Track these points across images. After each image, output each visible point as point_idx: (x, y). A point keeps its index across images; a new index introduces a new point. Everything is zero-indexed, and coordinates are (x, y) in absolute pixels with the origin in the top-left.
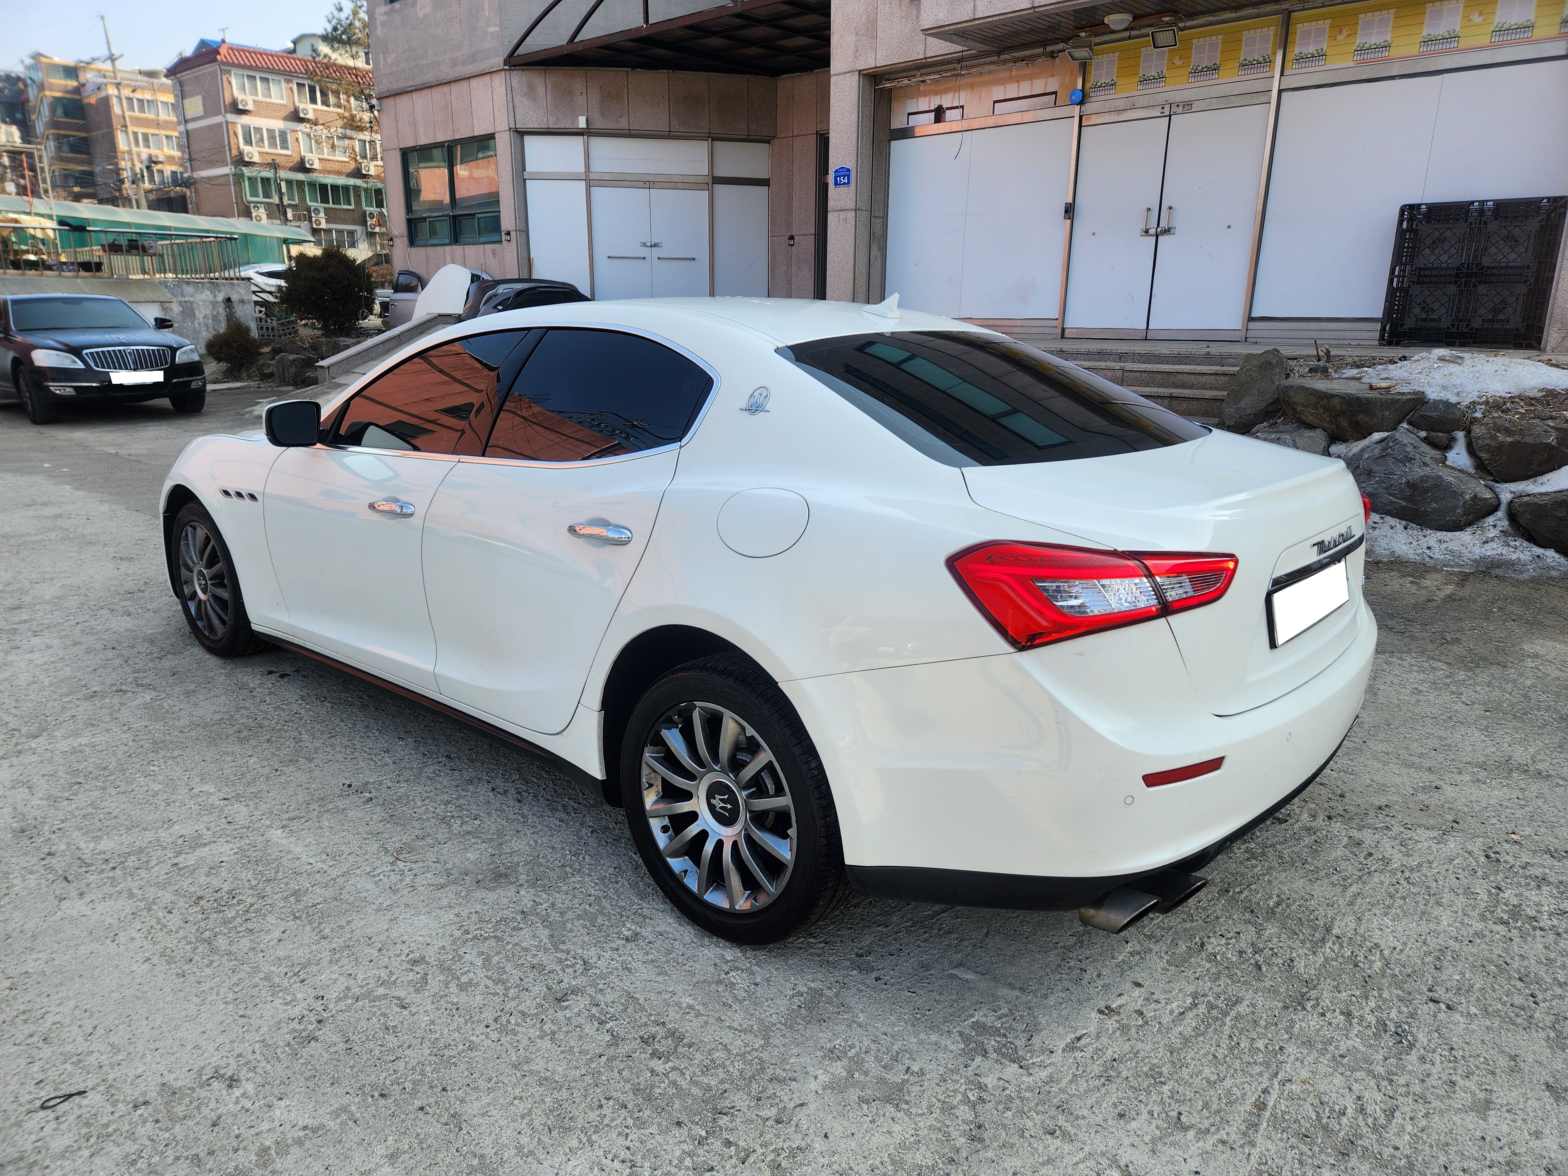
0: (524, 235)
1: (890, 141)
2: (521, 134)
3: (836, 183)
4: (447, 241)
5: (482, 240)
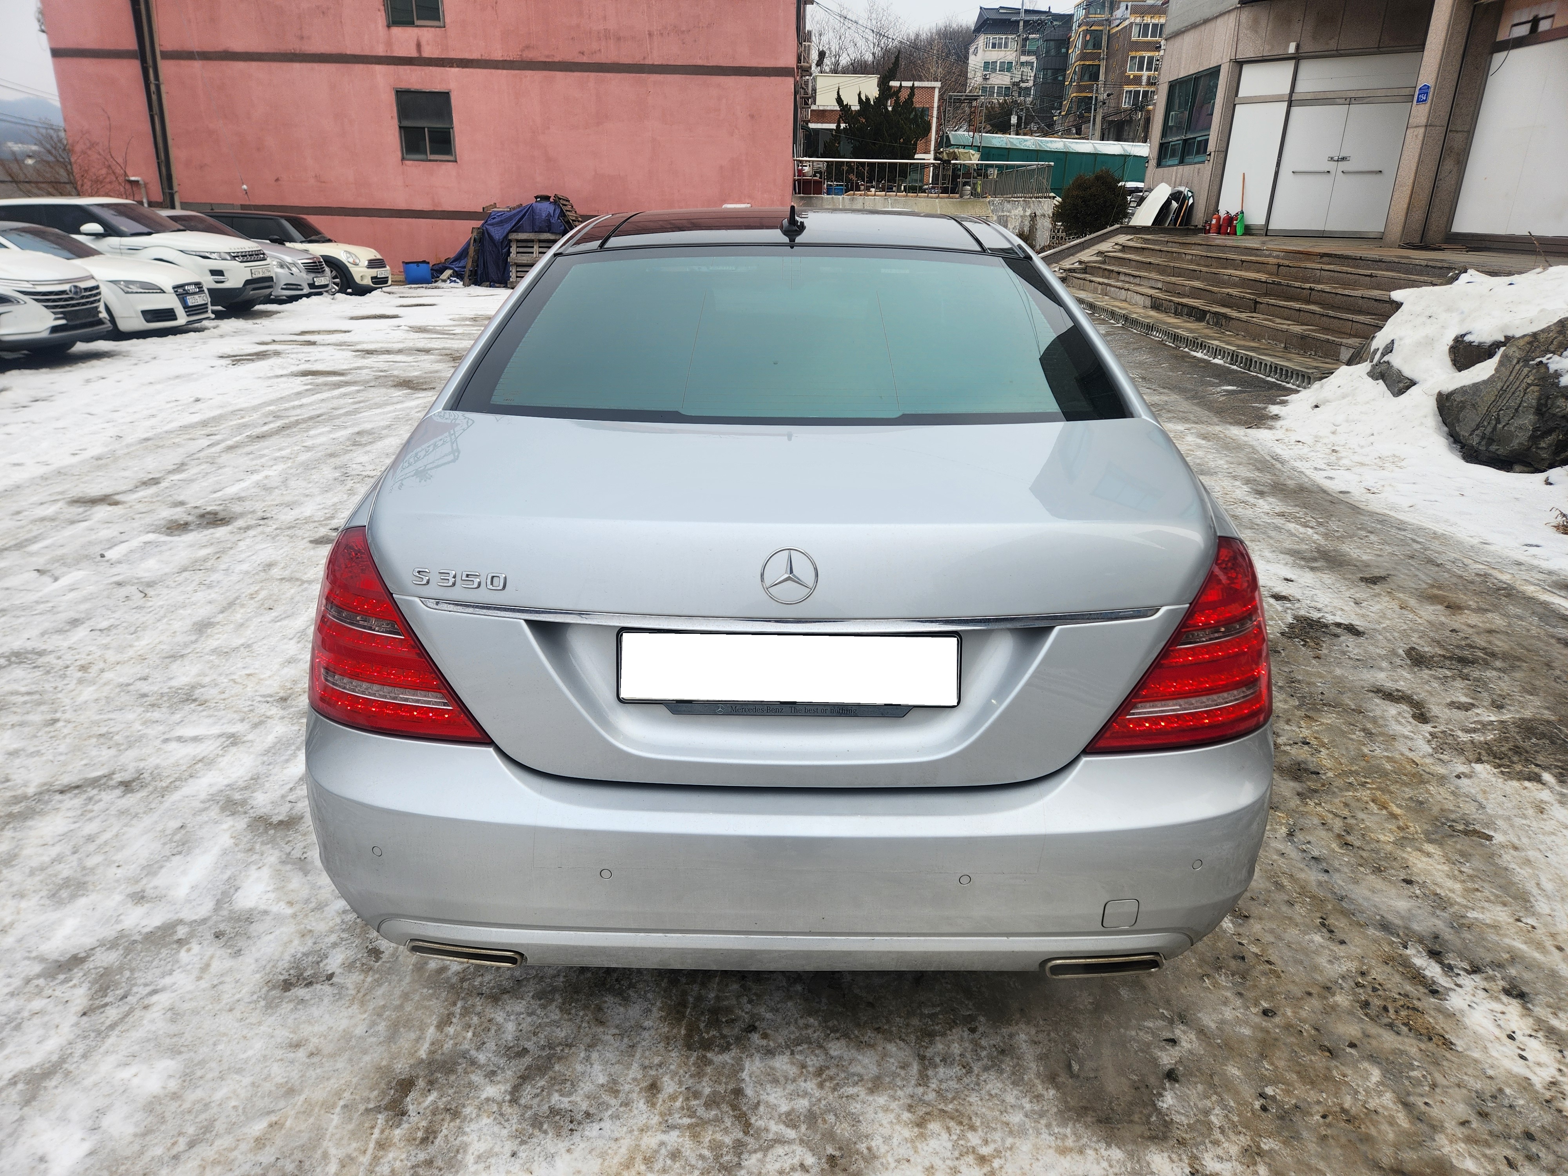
0: (1222, 155)
1: (1492, 53)
2: (1239, 64)
3: (1418, 101)
4: (1177, 162)
5: (1196, 160)
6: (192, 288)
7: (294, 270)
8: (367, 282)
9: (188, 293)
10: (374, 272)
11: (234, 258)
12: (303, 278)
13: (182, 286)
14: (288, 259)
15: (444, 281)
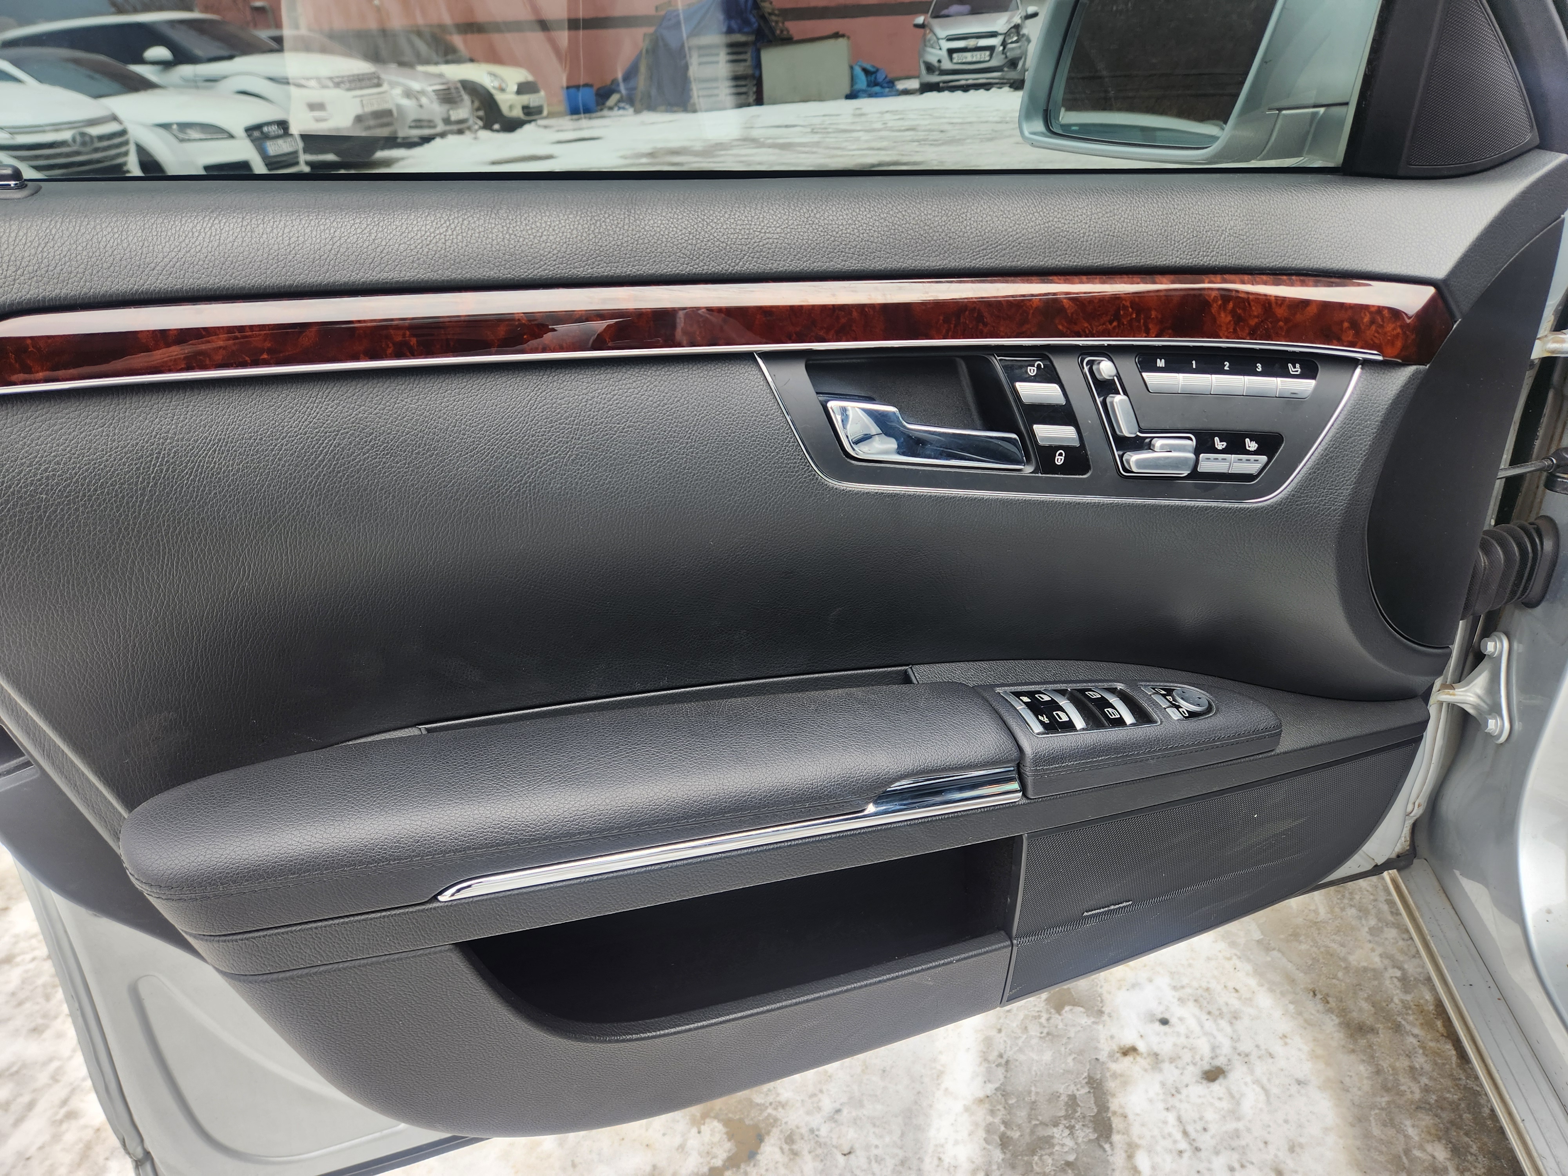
6: (273, 130)
7: (424, 100)
8: (517, 113)
9: (267, 137)
10: (526, 99)
11: (337, 85)
12: (435, 110)
13: (258, 127)
14: (416, 86)
15: (611, 108)
